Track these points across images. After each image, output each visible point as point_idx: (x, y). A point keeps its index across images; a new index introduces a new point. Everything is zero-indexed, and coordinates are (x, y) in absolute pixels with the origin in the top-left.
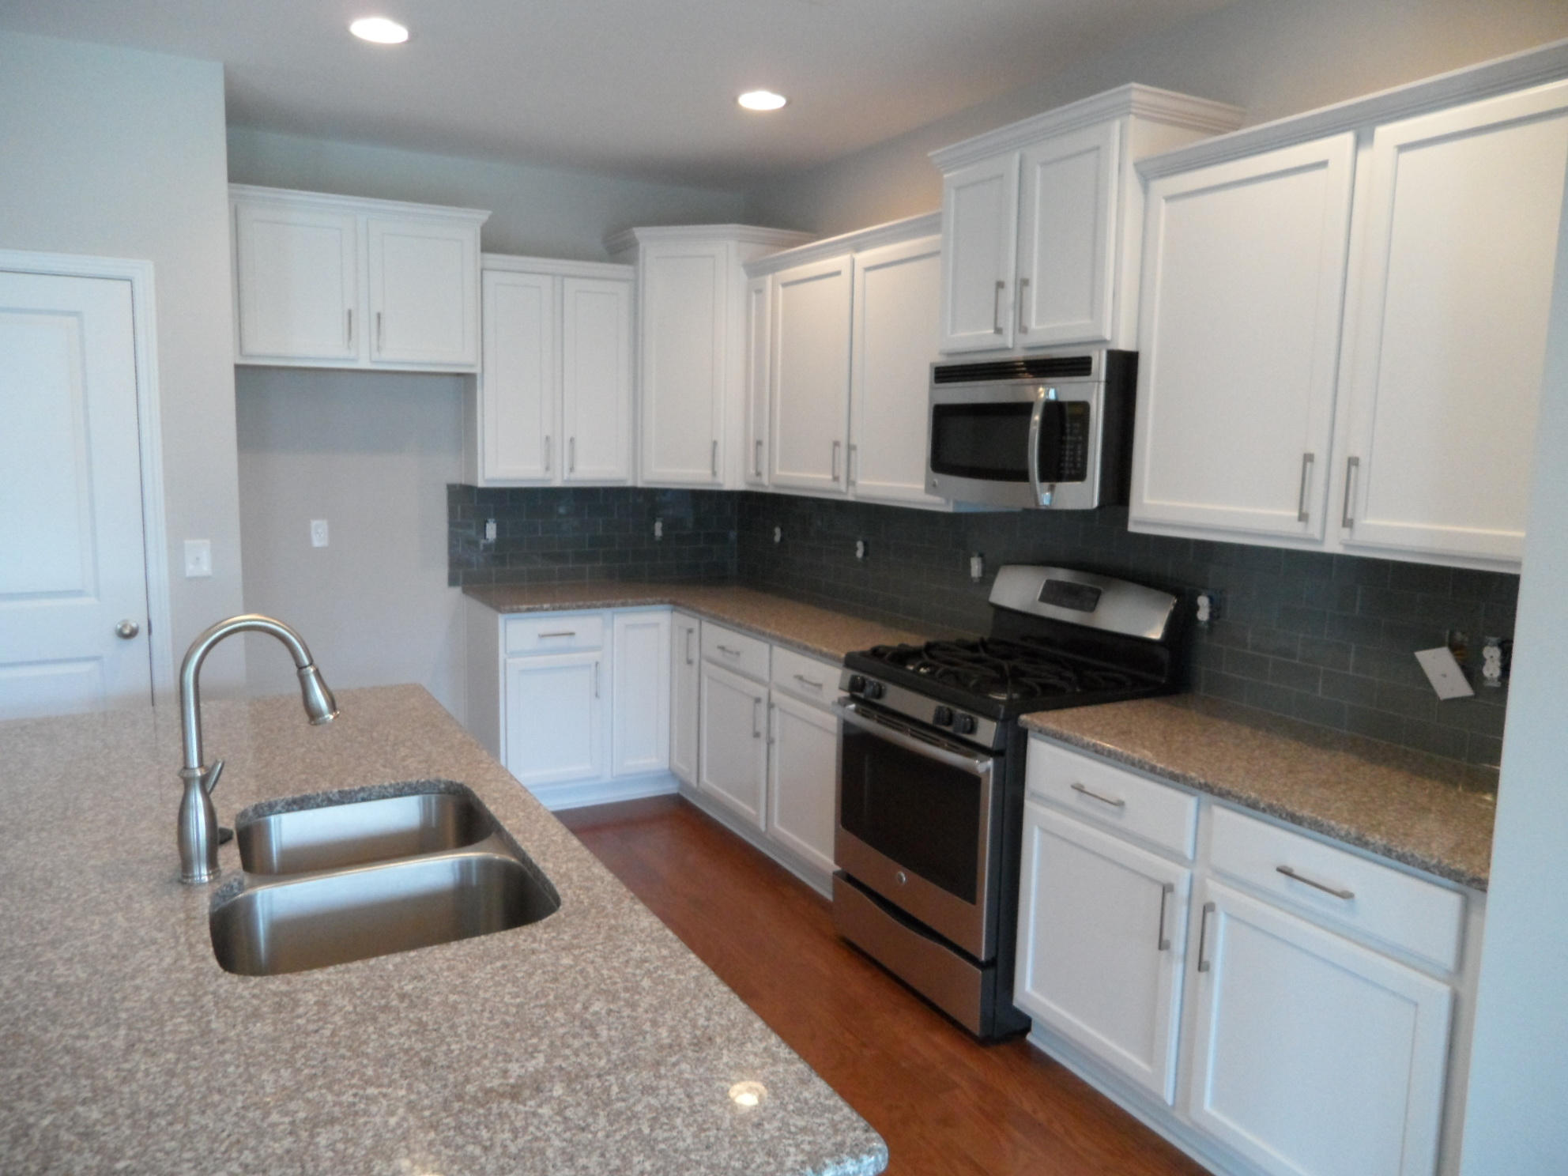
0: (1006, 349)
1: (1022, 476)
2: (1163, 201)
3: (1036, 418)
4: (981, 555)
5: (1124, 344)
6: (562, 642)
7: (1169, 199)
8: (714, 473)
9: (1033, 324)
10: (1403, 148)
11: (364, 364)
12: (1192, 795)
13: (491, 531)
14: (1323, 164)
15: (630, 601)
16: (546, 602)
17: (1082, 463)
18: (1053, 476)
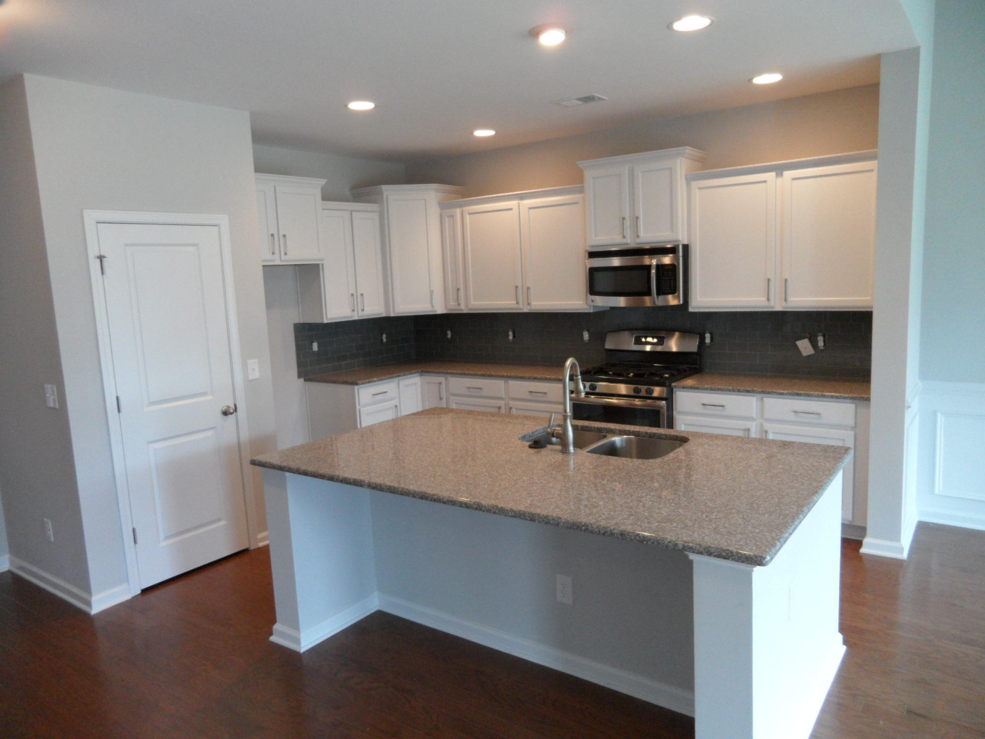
0: (628, 244)
1: (648, 293)
2: (697, 190)
3: (653, 271)
4: (588, 330)
5: (686, 243)
6: (380, 397)
7: (700, 188)
8: (433, 306)
9: (642, 234)
10: (794, 179)
11: (278, 262)
12: (754, 396)
13: (315, 347)
14: (765, 182)
15: (406, 373)
16: (375, 378)
17: (674, 287)
18: (658, 294)
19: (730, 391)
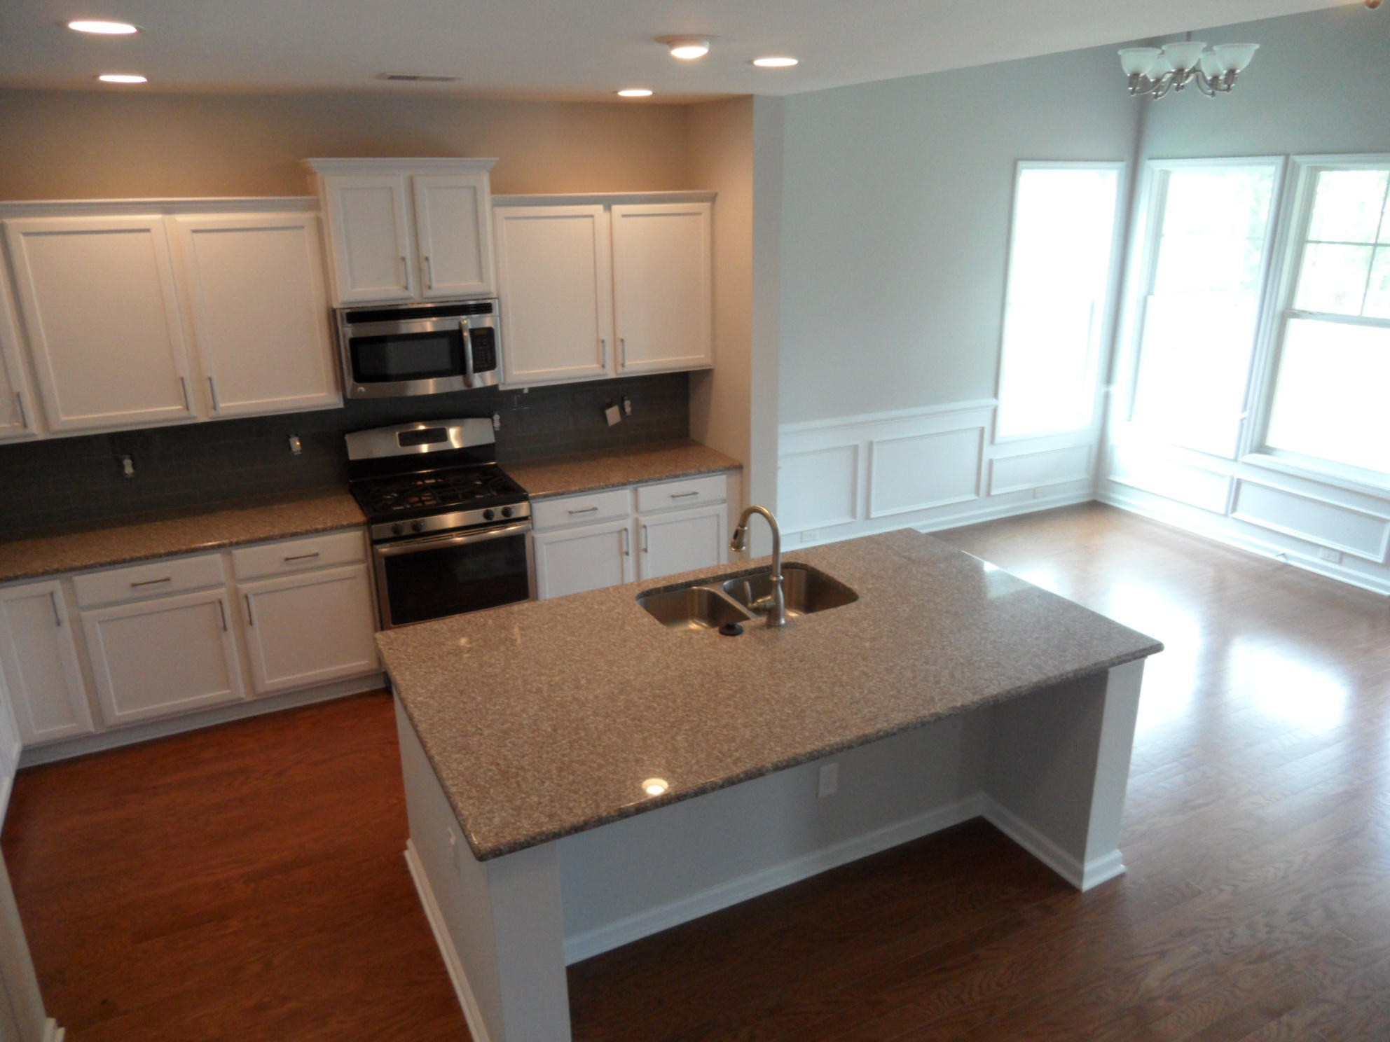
0: (411, 298)
3: (468, 339)
4: (299, 437)
7: (507, 218)
9: (434, 283)
10: (624, 216)
14: (591, 216)
17: (491, 360)
18: (476, 370)
19: (603, 488)
